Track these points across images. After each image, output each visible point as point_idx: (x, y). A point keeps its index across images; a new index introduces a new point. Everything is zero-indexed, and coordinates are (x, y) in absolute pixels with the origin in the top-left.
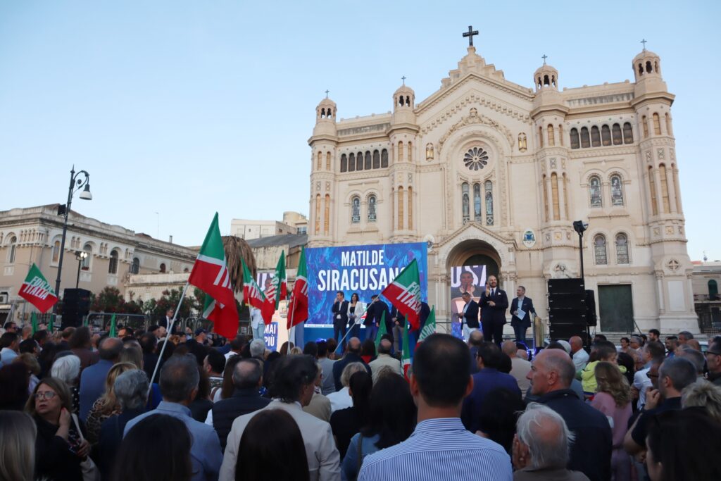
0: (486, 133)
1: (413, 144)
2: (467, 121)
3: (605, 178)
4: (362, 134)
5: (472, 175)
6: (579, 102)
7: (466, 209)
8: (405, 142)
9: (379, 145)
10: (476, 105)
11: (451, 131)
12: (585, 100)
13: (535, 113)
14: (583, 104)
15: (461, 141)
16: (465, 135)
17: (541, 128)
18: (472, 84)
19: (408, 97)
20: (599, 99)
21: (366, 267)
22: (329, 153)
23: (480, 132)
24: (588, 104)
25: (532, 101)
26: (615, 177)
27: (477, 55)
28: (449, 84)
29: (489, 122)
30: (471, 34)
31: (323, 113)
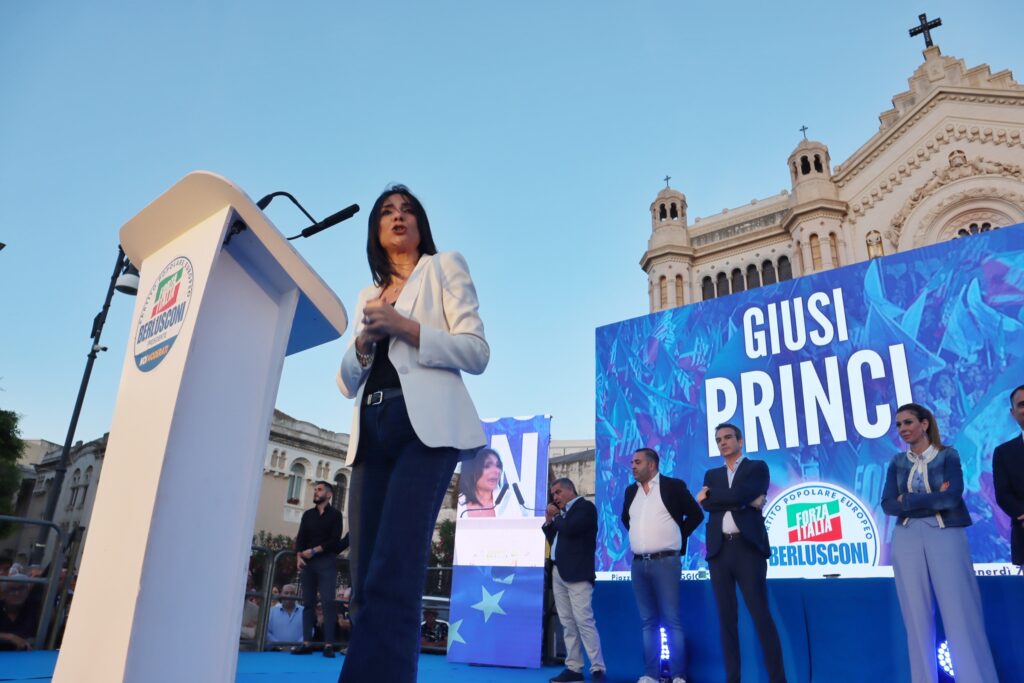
0: (994, 190)
1: (839, 237)
2: (946, 177)
4: (737, 236)
8: (823, 234)
9: (772, 251)
10: (963, 145)
11: (915, 200)
15: (939, 216)
16: (946, 203)
18: (946, 108)
19: (817, 158)
22: (679, 277)
23: (981, 190)
27: (946, 58)
28: (896, 120)
29: (996, 169)
30: (925, 27)
31: (663, 214)
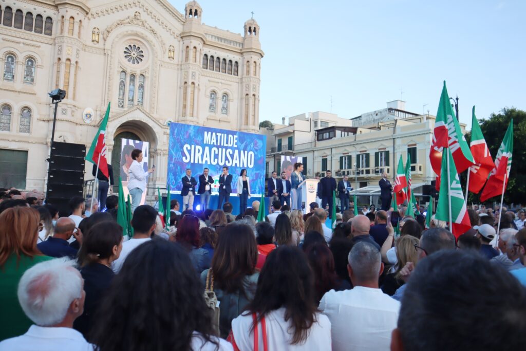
0: (146, 36)
1: (83, 23)
2: (132, 21)
3: (220, 95)
5: (131, 67)
6: (212, 37)
7: (121, 93)
8: (77, 19)
9: (44, 11)
10: (141, 11)
11: (118, 24)
12: (215, 37)
13: (185, 35)
14: (213, 40)
15: (125, 36)
16: (130, 32)
17: (188, 47)
20: (223, 40)
21: (224, 147)
23: (142, 34)
24: (216, 41)
25: (183, 25)
26: (225, 95)
29: (149, 28)
